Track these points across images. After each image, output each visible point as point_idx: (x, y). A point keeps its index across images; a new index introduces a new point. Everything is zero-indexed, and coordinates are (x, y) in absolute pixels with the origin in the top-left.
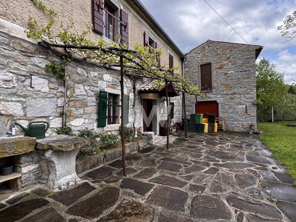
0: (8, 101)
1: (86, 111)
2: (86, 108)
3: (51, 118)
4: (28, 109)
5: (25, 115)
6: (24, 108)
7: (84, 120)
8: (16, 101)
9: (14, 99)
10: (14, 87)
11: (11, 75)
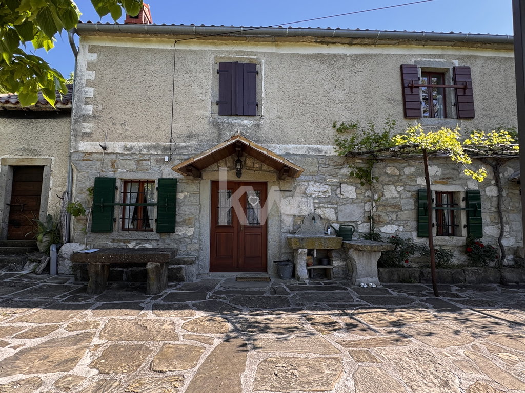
0: (325, 208)
1: (399, 216)
2: (399, 213)
3: (359, 223)
4: (340, 214)
5: (337, 219)
6: (336, 214)
7: (397, 227)
8: (331, 208)
9: (329, 206)
10: (329, 196)
11: (327, 186)
